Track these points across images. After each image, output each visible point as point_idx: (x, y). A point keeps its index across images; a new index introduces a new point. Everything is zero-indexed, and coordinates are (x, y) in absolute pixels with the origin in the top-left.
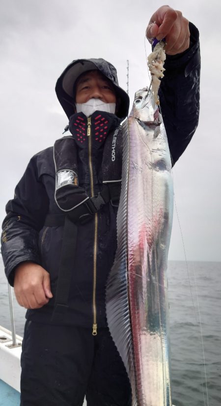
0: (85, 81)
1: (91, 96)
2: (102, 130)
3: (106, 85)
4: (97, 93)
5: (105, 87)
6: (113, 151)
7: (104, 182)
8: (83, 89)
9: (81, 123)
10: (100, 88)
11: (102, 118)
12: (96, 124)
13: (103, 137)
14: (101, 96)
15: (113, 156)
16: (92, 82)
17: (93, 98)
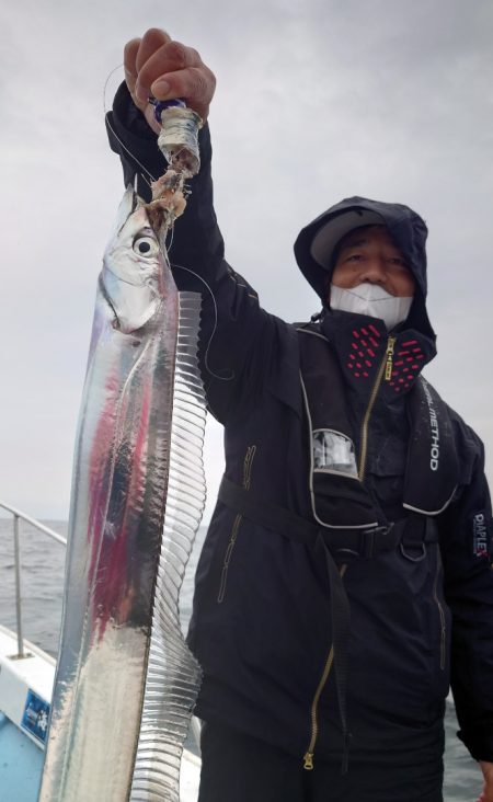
0: (357, 244)
1: (363, 276)
2: (406, 370)
3: (397, 257)
4: (374, 273)
5: (396, 261)
6: (435, 447)
7: (406, 506)
8: (350, 259)
9: (371, 339)
10: (384, 263)
11: (415, 346)
12: (400, 354)
13: (403, 384)
14: (384, 279)
15: (434, 459)
16: (371, 248)
17: (367, 280)
